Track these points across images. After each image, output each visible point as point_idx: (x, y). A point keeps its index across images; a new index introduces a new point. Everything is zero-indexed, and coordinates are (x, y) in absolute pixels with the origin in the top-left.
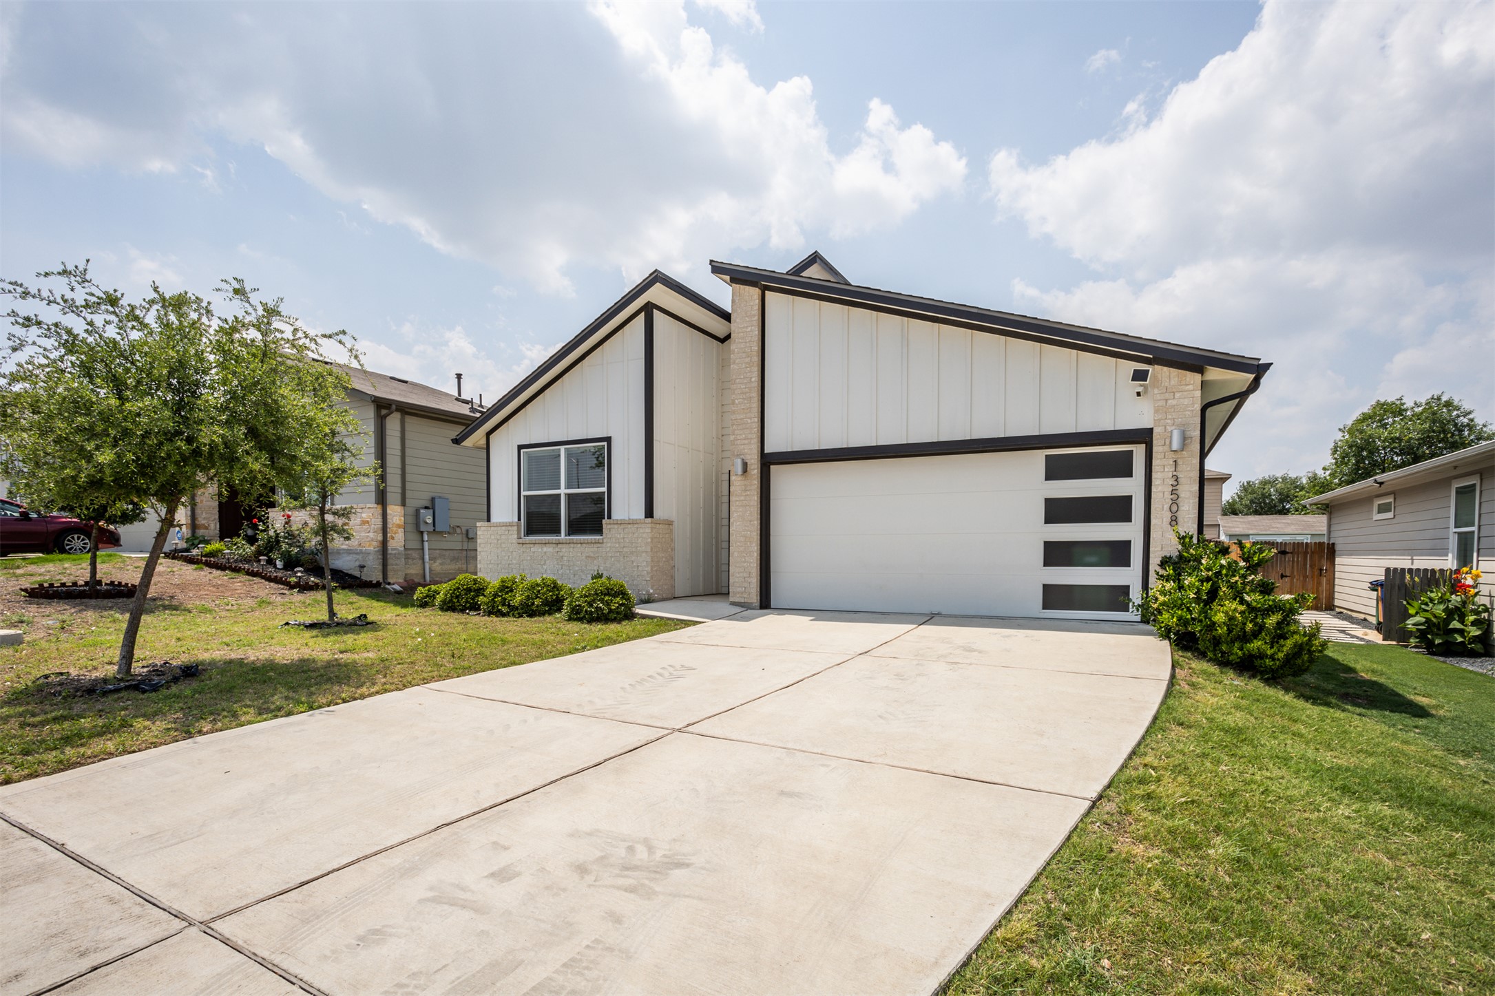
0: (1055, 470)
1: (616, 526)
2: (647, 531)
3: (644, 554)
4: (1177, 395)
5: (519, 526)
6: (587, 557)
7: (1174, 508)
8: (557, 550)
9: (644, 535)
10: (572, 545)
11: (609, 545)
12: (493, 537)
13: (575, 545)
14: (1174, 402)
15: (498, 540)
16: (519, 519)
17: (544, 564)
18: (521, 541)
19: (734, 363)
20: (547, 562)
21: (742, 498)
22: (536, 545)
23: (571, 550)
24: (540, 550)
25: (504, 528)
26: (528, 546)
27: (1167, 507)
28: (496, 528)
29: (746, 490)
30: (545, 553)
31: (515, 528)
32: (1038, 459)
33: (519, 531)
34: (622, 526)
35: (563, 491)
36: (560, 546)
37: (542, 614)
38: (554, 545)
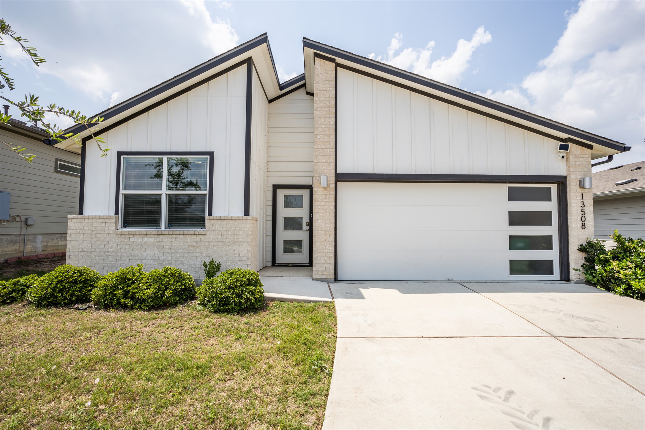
0: (513, 196)
1: (219, 222)
2: (248, 225)
3: (245, 244)
4: (581, 159)
5: (117, 220)
6: (189, 246)
7: (583, 219)
8: (158, 240)
9: (245, 229)
10: (174, 236)
11: (212, 236)
12: (86, 228)
13: (178, 236)
14: (580, 163)
15: (92, 231)
16: (117, 213)
17: (145, 252)
18: (119, 232)
19: (317, 110)
20: (148, 250)
21: (323, 203)
22: (136, 236)
23: (174, 240)
24: (140, 240)
25: (100, 221)
26: (127, 236)
27: (579, 218)
28: (91, 221)
29: (326, 198)
30: (146, 242)
31: (114, 221)
32: (504, 188)
33: (116, 223)
34: (225, 222)
35: (164, 192)
36: (161, 237)
37: (174, 305)
38: (156, 236)
